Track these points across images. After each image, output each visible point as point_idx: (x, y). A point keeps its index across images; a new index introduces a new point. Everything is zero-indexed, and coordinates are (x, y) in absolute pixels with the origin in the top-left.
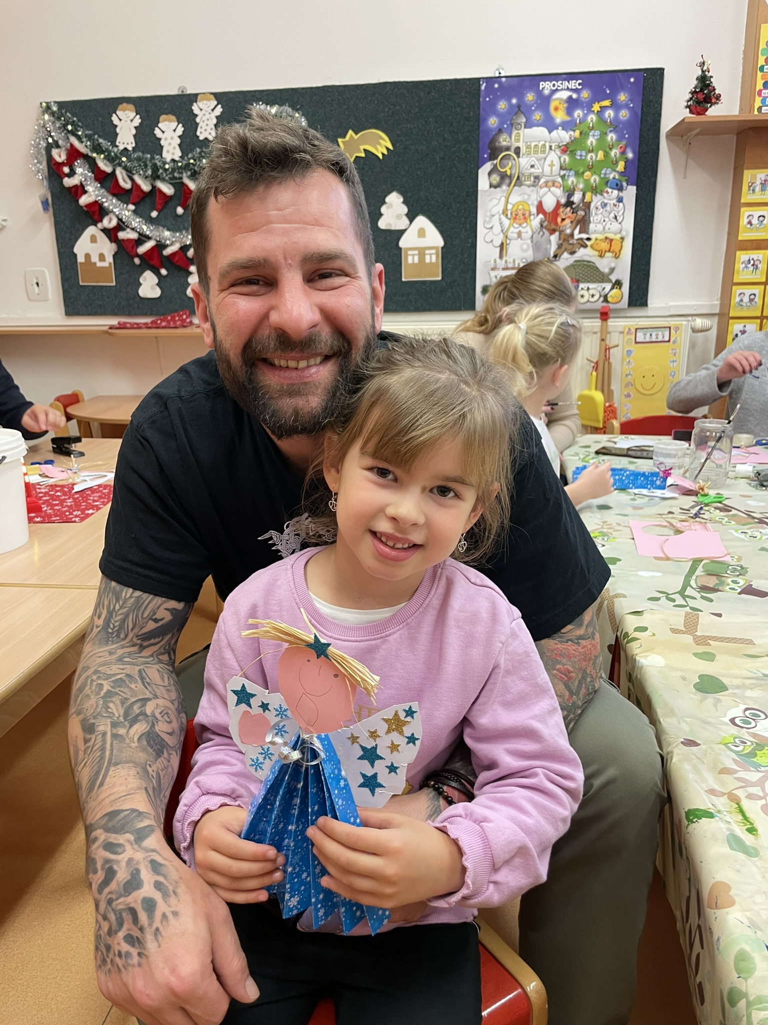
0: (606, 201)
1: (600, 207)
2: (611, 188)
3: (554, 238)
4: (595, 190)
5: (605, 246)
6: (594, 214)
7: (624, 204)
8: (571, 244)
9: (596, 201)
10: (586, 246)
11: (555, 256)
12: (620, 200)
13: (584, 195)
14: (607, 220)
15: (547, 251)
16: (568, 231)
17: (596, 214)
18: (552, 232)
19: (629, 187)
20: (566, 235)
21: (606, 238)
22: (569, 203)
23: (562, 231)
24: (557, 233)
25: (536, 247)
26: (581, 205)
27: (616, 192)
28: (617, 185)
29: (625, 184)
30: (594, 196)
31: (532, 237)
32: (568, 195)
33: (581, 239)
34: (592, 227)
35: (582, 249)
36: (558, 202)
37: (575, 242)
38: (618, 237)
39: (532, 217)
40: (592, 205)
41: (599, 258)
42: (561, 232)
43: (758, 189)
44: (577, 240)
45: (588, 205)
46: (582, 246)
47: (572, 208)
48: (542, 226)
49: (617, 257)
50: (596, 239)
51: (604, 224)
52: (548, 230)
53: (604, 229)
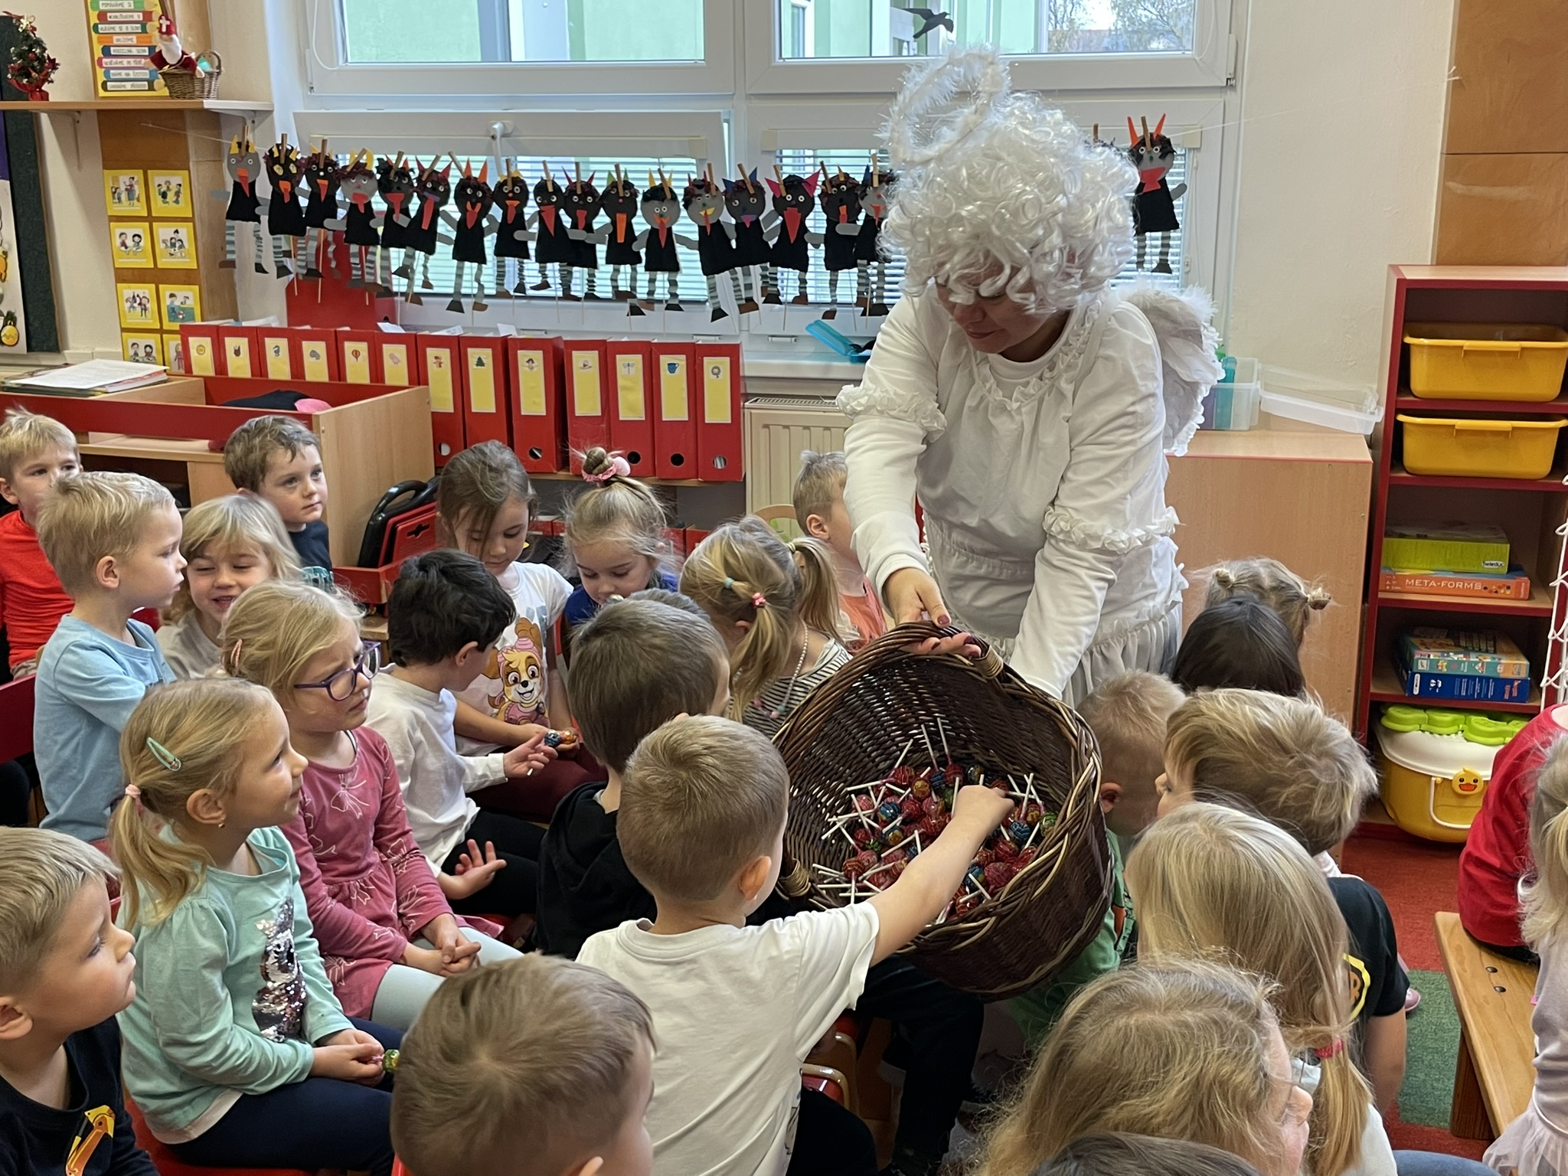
38: (1, 251)
43: (124, 196)
49: (3, 279)
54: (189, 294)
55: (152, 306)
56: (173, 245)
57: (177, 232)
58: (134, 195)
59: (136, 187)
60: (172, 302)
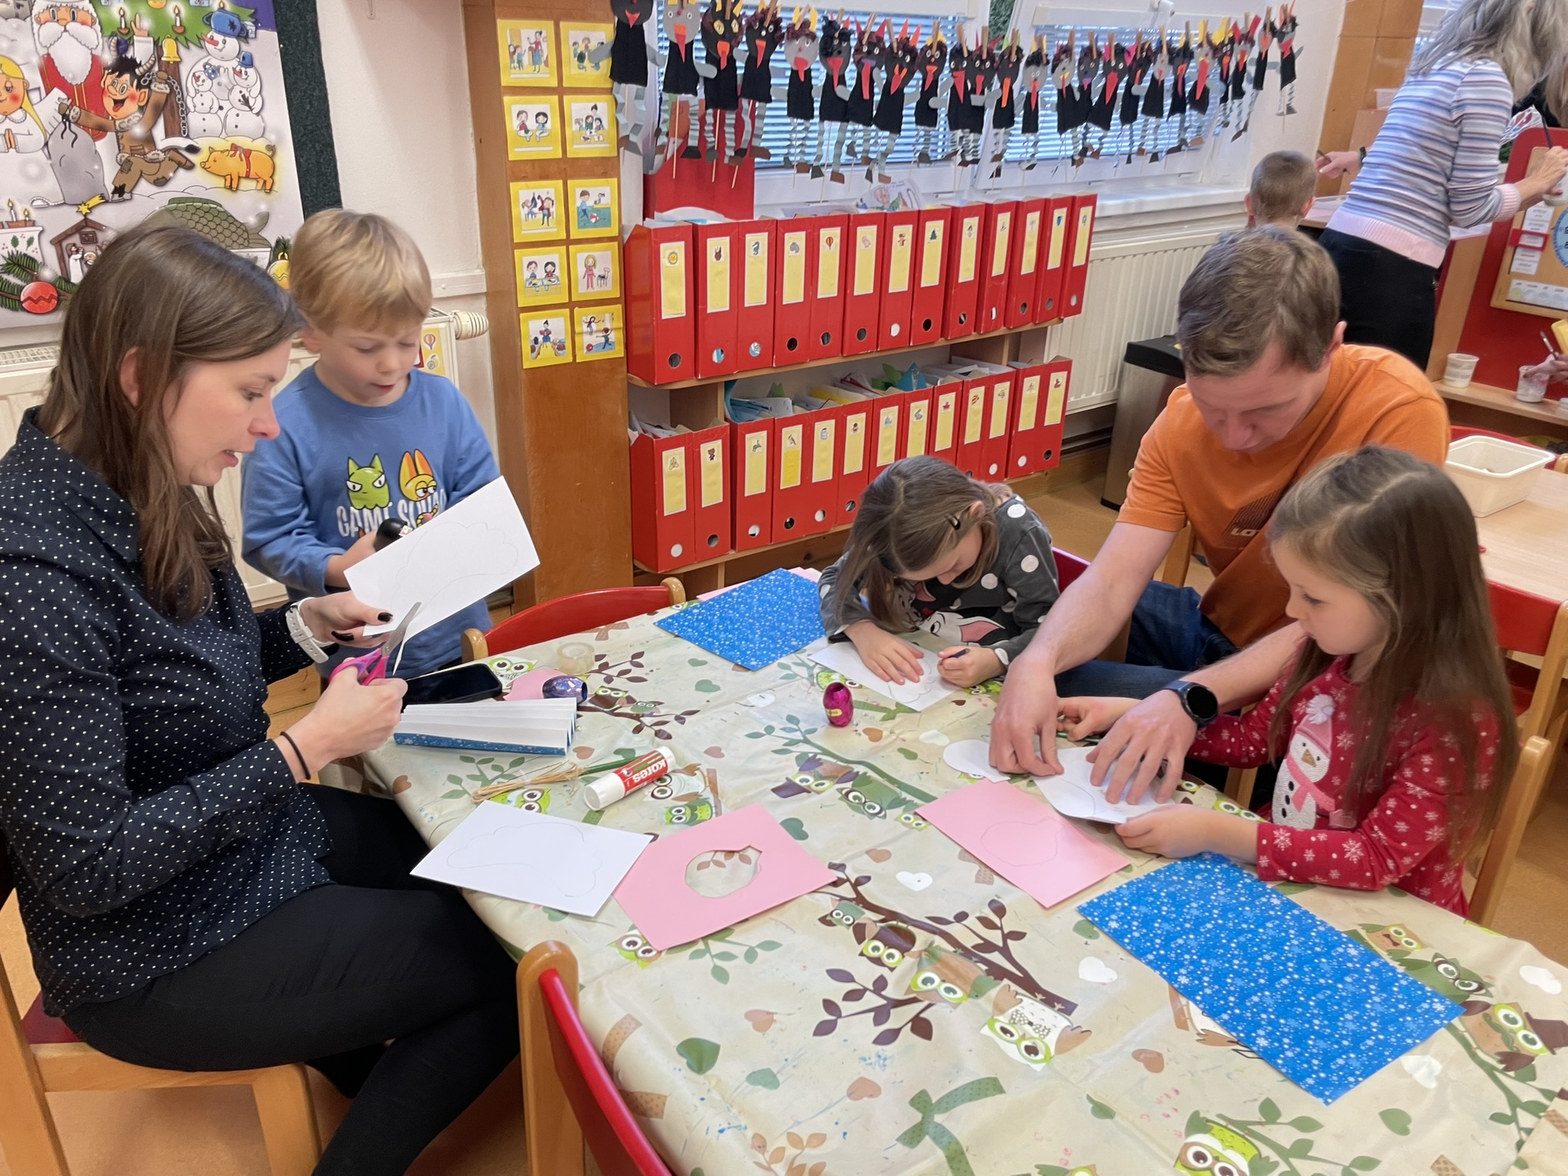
0: (215, 62)
1: (203, 77)
2: (220, 32)
3: (106, 147)
4: (181, 35)
5: (236, 165)
6: (192, 92)
7: (257, 71)
8: (152, 161)
9: (191, 61)
10: (190, 167)
11: (119, 190)
12: (247, 61)
13: (157, 44)
14: (226, 105)
15: (94, 178)
16: (138, 131)
17: (197, 91)
18: (99, 132)
19: (261, 32)
20: (133, 139)
21: (234, 147)
22: (124, 65)
23: (123, 130)
24: (111, 136)
25: (65, 169)
26: (156, 69)
27: (232, 43)
28: (232, 25)
29: (250, 25)
30: (182, 50)
31: (46, 144)
32: (118, 43)
33: (175, 149)
34: (194, 120)
35: (181, 171)
36: (95, 59)
37: (162, 155)
38: (260, 145)
39: (35, 96)
40: (184, 70)
41: (228, 193)
42: (120, 133)
43: (527, 59)
44: (165, 151)
45: (172, 71)
46: (180, 165)
47: (133, 74)
48: (65, 117)
49: (268, 188)
50: (212, 150)
51: (222, 114)
52: (85, 128)
53: (224, 126)
54: (606, 190)
55: (557, 210)
56: (589, 126)
57: (595, 107)
58: (540, 57)
59: (544, 46)
60: (583, 203)
